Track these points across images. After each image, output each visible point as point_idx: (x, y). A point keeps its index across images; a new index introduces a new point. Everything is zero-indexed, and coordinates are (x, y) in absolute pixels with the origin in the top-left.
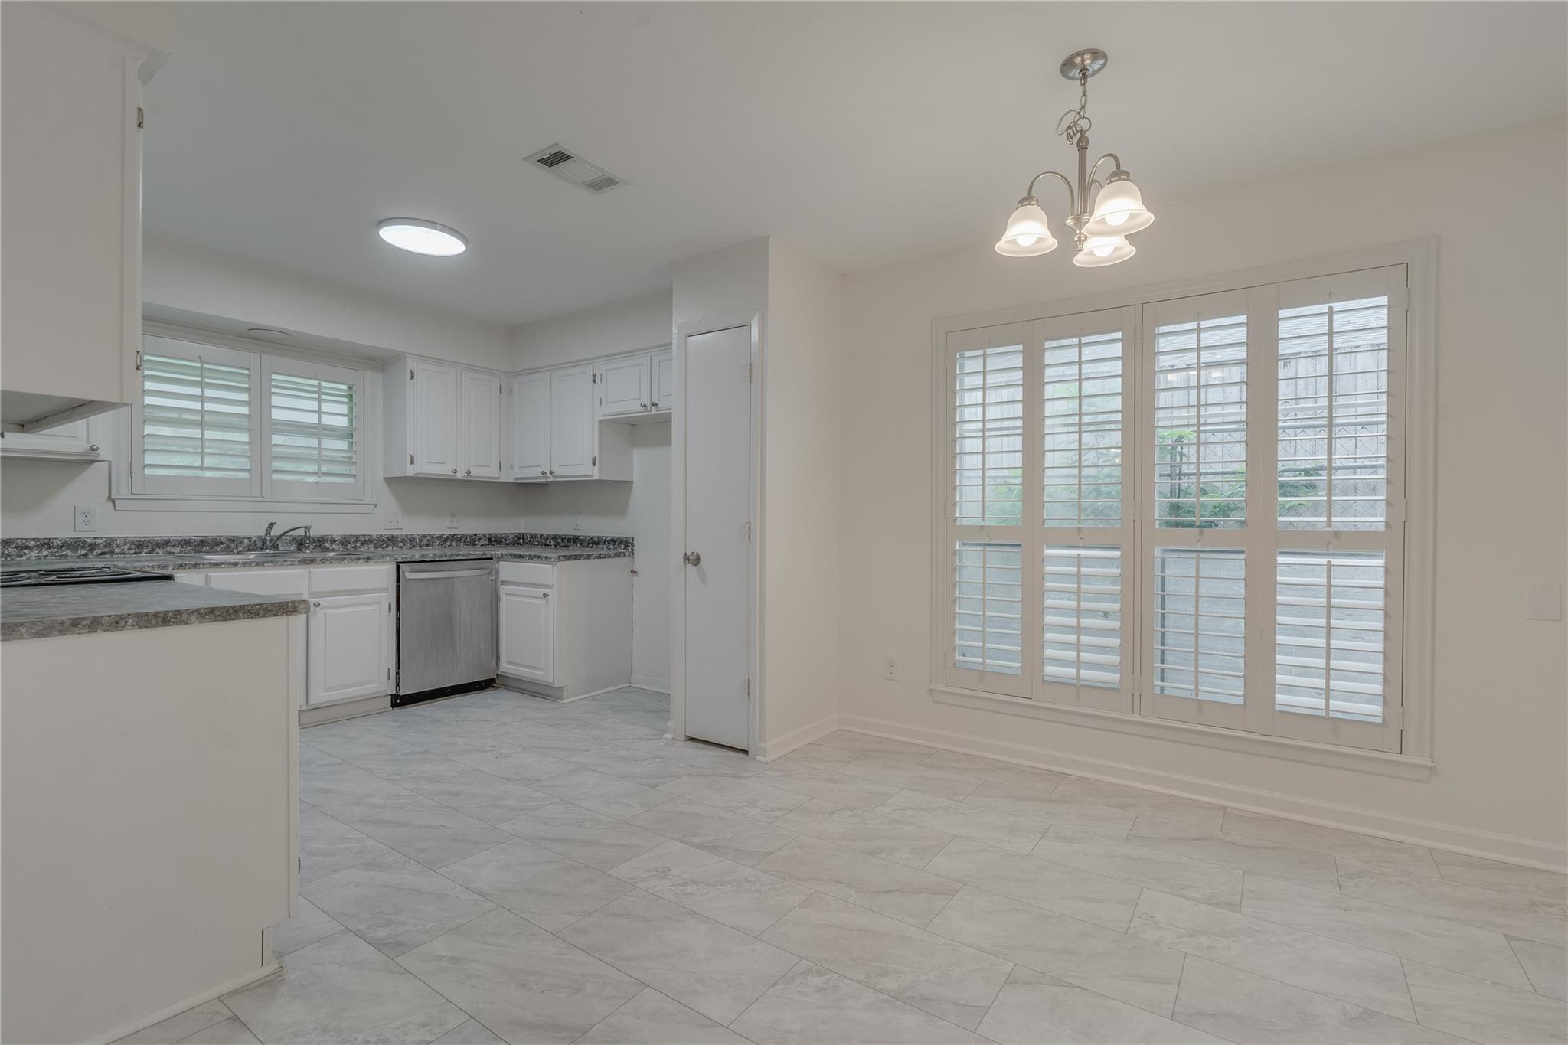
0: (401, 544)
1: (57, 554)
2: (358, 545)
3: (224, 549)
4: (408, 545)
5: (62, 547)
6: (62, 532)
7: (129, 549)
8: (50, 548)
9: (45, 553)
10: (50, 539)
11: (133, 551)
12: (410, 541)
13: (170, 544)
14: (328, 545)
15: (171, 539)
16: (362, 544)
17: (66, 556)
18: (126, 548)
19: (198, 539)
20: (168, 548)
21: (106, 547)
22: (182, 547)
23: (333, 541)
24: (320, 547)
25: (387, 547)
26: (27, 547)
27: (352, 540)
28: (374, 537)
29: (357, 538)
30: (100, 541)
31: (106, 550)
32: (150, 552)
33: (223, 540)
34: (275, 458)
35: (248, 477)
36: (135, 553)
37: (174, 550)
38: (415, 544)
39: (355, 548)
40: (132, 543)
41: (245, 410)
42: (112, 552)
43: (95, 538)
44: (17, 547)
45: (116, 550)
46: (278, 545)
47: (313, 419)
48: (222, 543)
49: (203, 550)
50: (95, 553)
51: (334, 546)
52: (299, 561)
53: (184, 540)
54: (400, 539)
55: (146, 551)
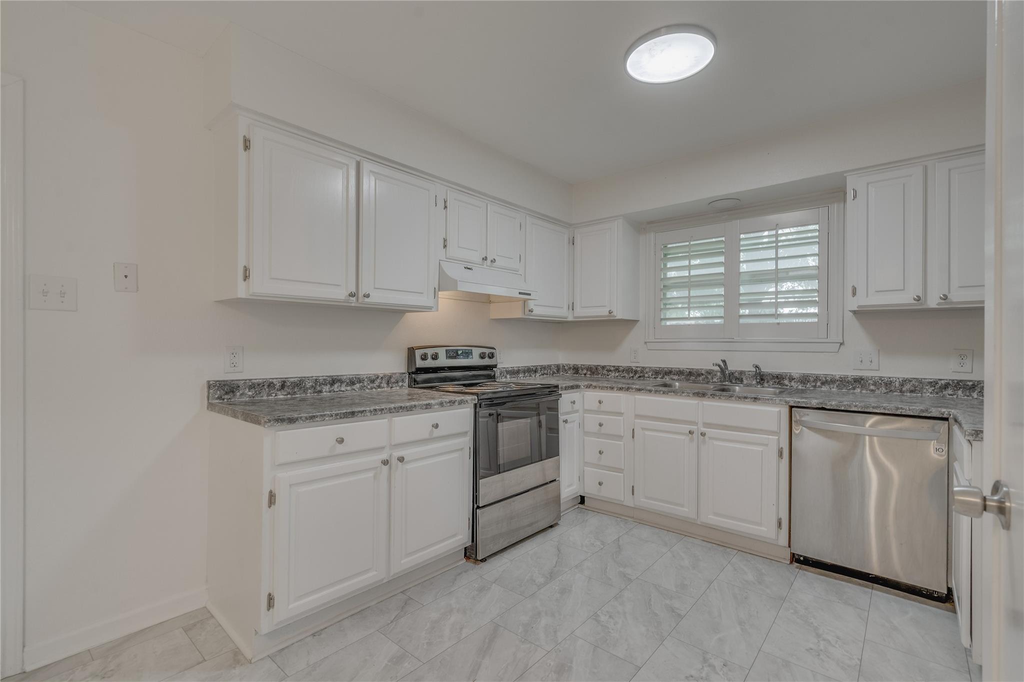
0: (872, 387)
1: (622, 375)
2: (819, 384)
3: (704, 379)
4: (884, 390)
5: (624, 371)
6: (624, 363)
7: (652, 375)
8: (619, 371)
9: (617, 374)
10: (619, 366)
11: (653, 377)
12: (886, 384)
13: (672, 373)
14: (786, 382)
15: (673, 370)
16: (823, 384)
17: (625, 377)
18: (650, 374)
19: (688, 371)
20: (672, 376)
21: (641, 373)
22: (679, 376)
23: (791, 379)
24: (779, 383)
25: (854, 388)
26: (611, 371)
27: (812, 379)
28: (837, 377)
29: (817, 378)
30: (639, 369)
31: (641, 375)
32: (662, 378)
33: (703, 372)
34: (741, 305)
35: (723, 323)
36: (655, 378)
37: (674, 378)
38: (893, 388)
39: (815, 386)
40: (653, 371)
41: (721, 270)
42: (644, 376)
43: (637, 367)
44: (607, 370)
45: (646, 375)
46: (742, 379)
47: (770, 266)
48: (702, 374)
49: (691, 379)
50: (637, 375)
51: (793, 383)
52: (694, 394)
53: (680, 371)
54: (871, 382)
55: (660, 377)
